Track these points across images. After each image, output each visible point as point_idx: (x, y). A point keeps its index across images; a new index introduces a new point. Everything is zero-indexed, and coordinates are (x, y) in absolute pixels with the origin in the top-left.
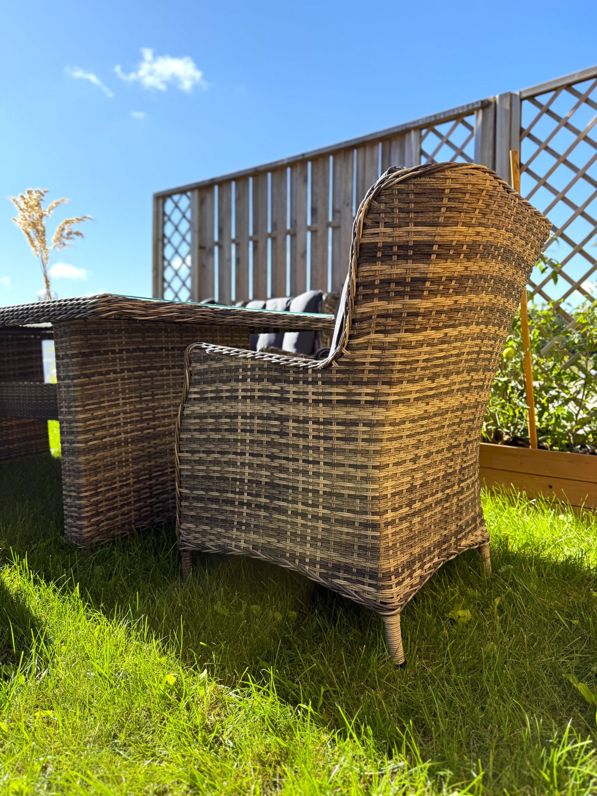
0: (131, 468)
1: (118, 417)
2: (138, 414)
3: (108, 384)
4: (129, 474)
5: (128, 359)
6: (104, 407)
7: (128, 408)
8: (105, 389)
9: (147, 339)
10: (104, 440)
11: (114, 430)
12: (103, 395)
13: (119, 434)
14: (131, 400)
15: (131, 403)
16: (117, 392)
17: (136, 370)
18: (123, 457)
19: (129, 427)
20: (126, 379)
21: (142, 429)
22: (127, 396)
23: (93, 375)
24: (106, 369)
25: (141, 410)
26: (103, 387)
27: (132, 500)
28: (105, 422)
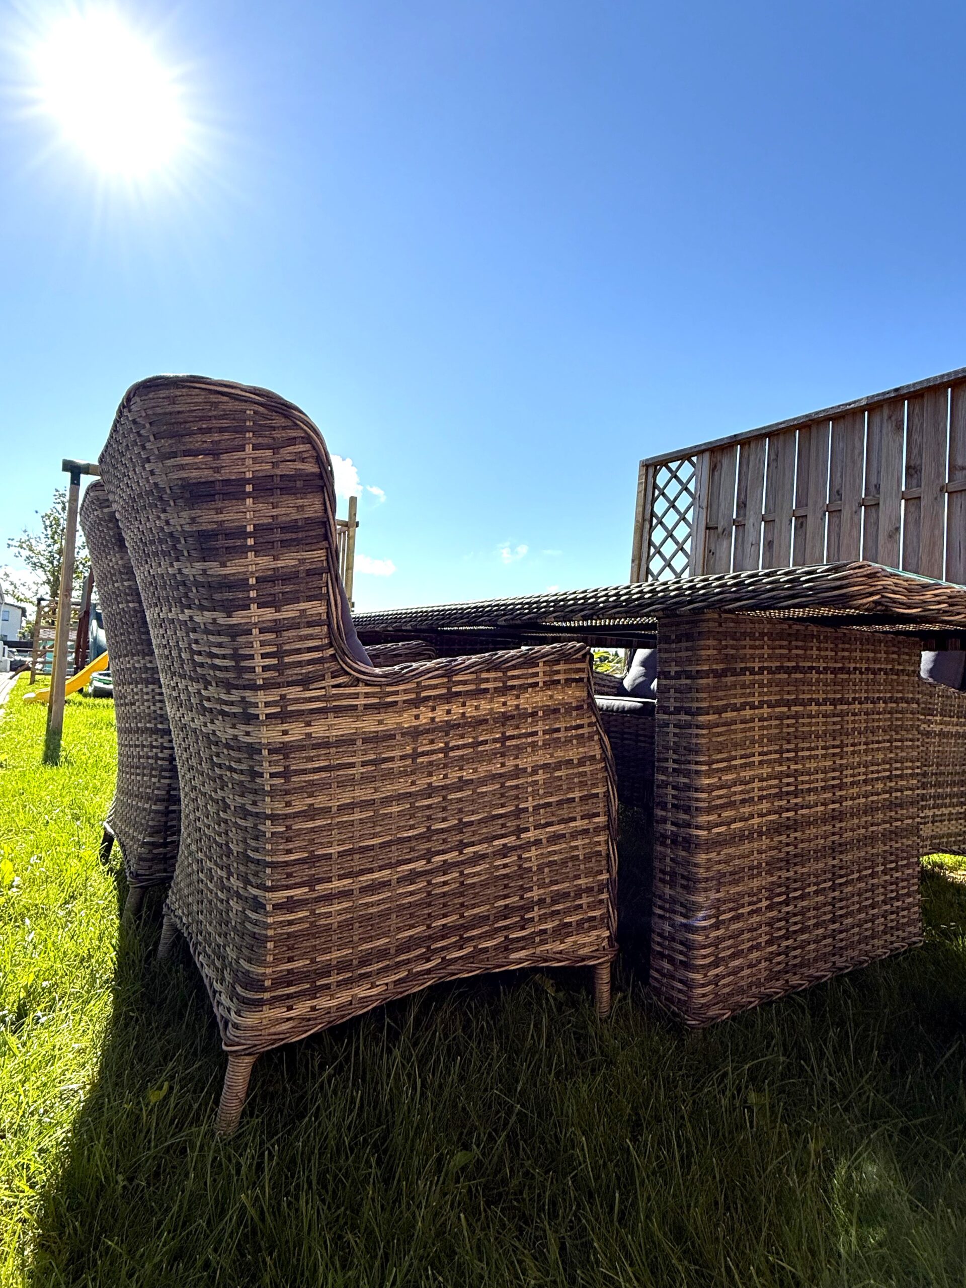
0: (765, 880)
1: (750, 786)
2: (776, 782)
3: (743, 726)
4: (760, 891)
5: (770, 684)
6: (735, 767)
7: (765, 771)
8: (740, 735)
9: (794, 651)
10: (733, 826)
11: (746, 810)
12: (736, 746)
13: (752, 816)
14: (769, 757)
15: (769, 762)
16: (753, 742)
17: (778, 704)
18: (755, 858)
19: (765, 806)
20: (766, 720)
21: (779, 811)
22: (765, 749)
23: (725, 709)
24: (742, 700)
25: (779, 776)
26: (735, 732)
27: (763, 939)
28: (735, 793)
